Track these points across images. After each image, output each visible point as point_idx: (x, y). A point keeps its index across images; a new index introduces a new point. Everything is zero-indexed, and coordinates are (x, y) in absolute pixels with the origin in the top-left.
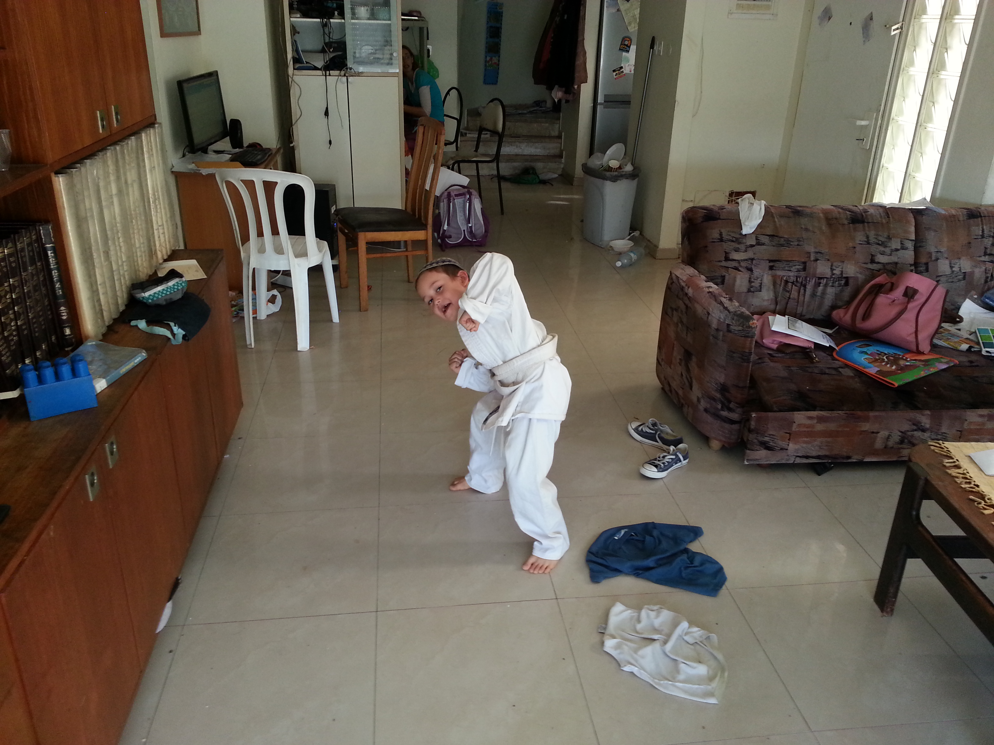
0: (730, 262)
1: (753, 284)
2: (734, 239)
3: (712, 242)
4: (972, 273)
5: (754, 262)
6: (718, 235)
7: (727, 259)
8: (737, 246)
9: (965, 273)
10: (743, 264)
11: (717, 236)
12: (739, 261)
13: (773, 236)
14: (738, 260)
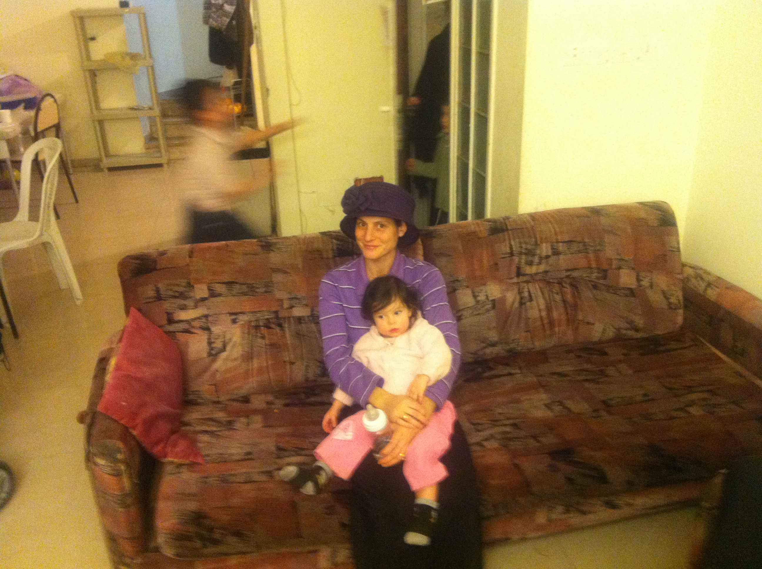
0: (176, 325)
1: (214, 345)
2: (177, 294)
4: (503, 300)
5: (210, 319)
7: (172, 321)
8: (183, 302)
9: (493, 301)
10: (195, 324)
11: (153, 293)
12: (187, 322)
13: (233, 283)
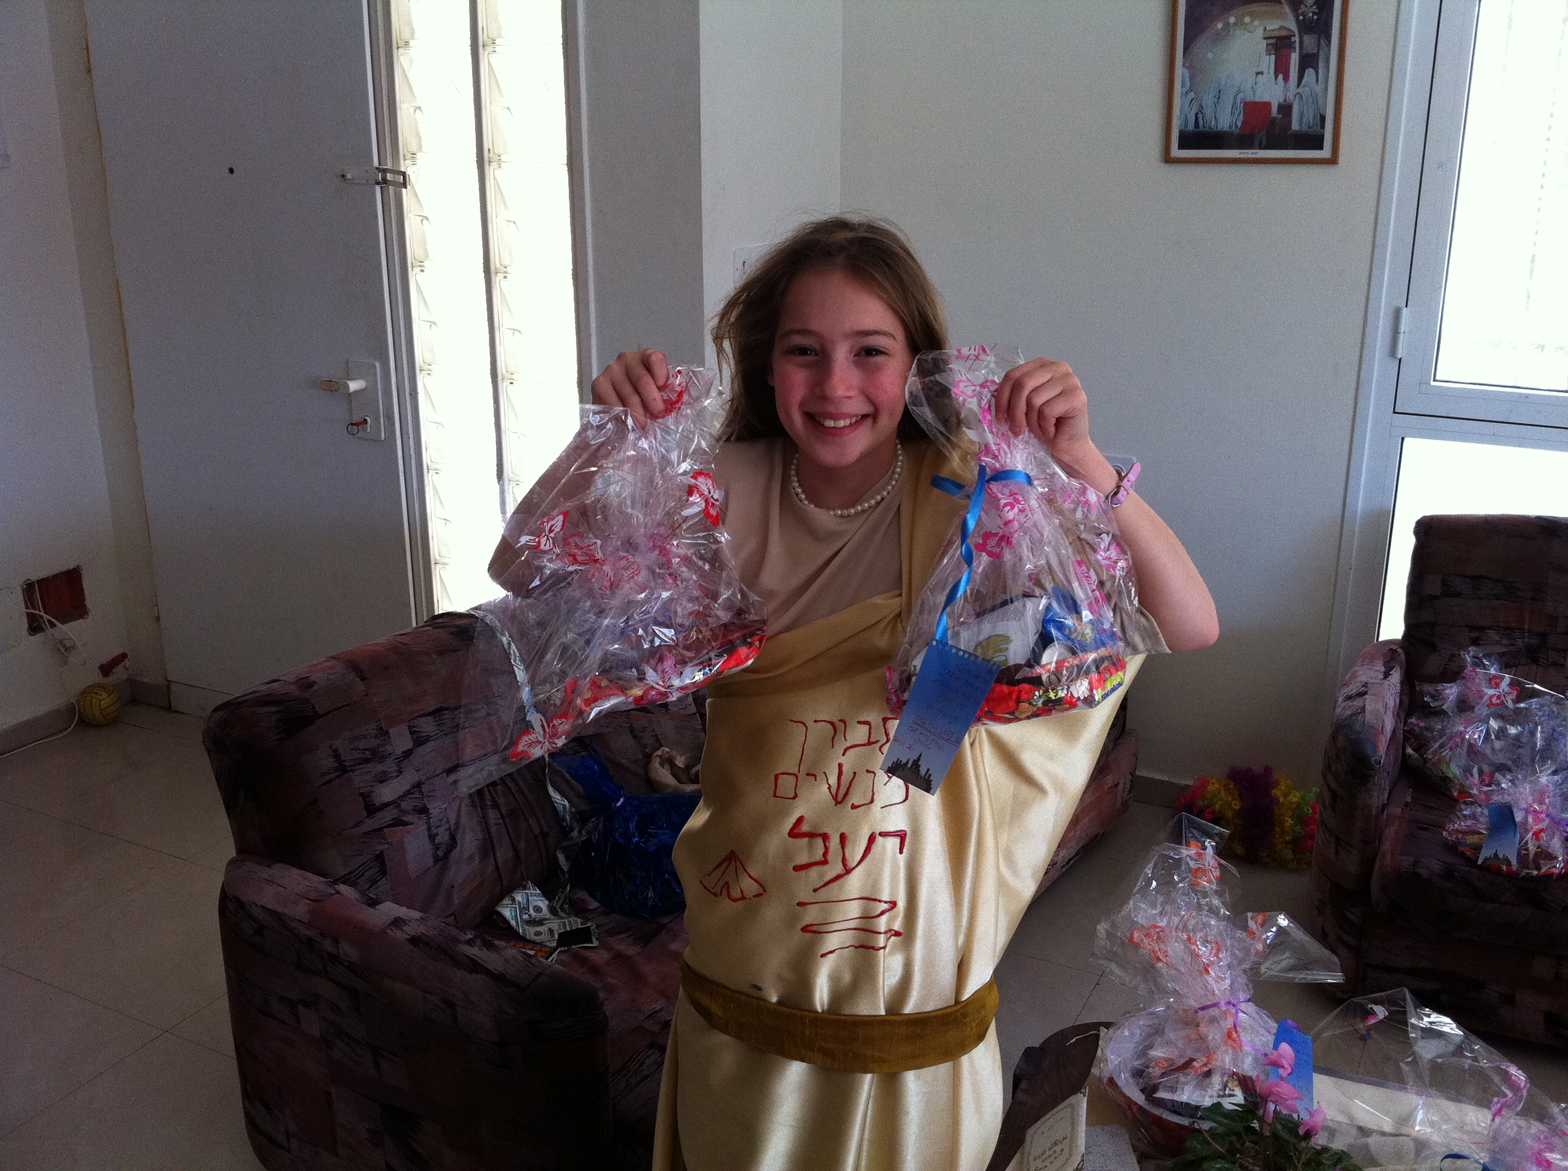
0: (379, 815)
1: (438, 841)
2: (367, 754)
3: (325, 784)
5: (425, 788)
6: (332, 760)
7: (372, 810)
8: (380, 768)
10: (406, 805)
11: (329, 763)
12: (395, 803)
13: (439, 710)
14: (393, 802)
